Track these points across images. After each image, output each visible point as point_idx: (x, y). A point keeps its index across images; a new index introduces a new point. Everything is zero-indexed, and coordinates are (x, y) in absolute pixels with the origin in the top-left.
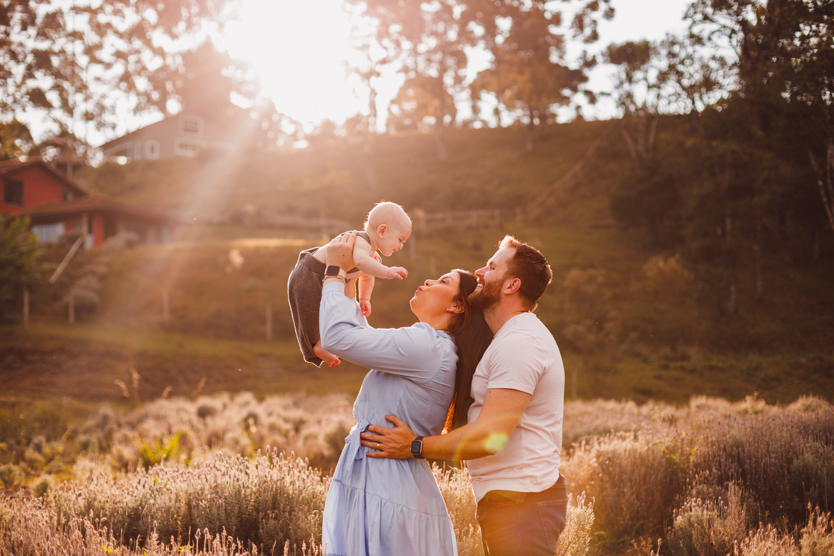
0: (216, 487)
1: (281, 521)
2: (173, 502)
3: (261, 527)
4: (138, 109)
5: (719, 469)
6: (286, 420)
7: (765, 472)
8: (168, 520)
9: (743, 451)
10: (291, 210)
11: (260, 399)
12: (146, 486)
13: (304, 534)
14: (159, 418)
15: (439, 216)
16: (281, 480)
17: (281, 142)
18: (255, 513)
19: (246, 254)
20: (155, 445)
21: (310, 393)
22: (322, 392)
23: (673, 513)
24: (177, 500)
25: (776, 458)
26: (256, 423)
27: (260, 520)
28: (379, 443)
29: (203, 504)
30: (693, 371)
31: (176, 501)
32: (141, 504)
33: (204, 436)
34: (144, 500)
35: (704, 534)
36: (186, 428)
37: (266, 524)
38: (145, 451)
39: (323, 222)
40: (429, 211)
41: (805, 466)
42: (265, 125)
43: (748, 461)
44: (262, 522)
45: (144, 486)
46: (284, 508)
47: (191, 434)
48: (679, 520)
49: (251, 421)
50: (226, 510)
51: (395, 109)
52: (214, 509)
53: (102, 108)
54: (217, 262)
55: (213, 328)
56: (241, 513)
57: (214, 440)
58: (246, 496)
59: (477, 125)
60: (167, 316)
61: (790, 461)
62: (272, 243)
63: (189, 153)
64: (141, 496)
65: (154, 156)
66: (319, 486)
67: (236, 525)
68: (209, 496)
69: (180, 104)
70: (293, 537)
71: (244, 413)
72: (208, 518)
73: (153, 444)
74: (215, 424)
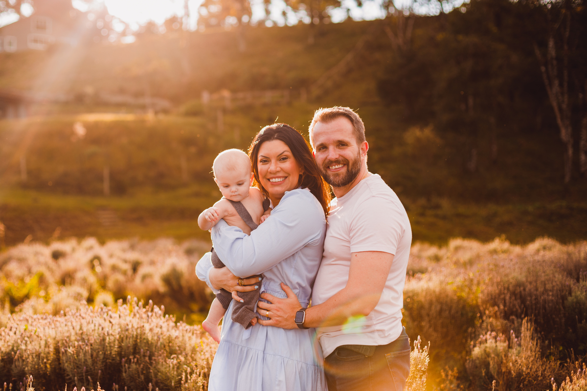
0: (82, 334)
1: (142, 365)
2: (43, 347)
3: (123, 370)
5: (505, 306)
6: (125, 261)
7: (545, 308)
8: (39, 364)
9: (524, 290)
10: (122, 91)
11: (102, 243)
12: (17, 332)
13: (164, 377)
14: (21, 260)
15: (241, 95)
16: (141, 327)
17: (113, 38)
18: (118, 358)
19: (88, 127)
20: (17, 284)
21: (143, 238)
22: (152, 237)
23: (470, 345)
24: (47, 345)
25: (553, 295)
26: (101, 264)
27: (123, 364)
28: (268, 310)
29: (71, 350)
30: (444, 218)
31: (45, 347)
32: (13, 349)
33: (58, 274)
34: (15, 345)
35: (500, 364)
36: (43, 269)
37: (129, 368)
38: (10, 290)
39: (147, 100)
40: (234, 91)
41: (578, 302)
42: (100, 24)
43: (529, 298)
44: (125, 366)
45: (15, 333)
46: (144, 353)
47: (48, 275)
48: (477, 351)
49: (96, 263)
50: (92, 356)
51: (204, 11)
52: (81, 355)
54: (64, 133)
55: (62, 186)
56: (106, 357)
57: (66, 279)
58: (109, 343)
59: (269, 24)
60: (24, 177)
61: (564, 298)
62: (107, 117)
63: (39, 47)
64: (13, 342)
65: (12, 48)
66: (173, 331)
67: (102, 370)
68: (76, 344)
69: (32, 8)
70: (154, 379)
71: (90, 255)
72: (76, 363)
73: (16, 283)
74: (66, 265)
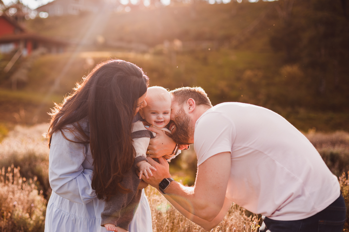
10: (121, 39)
59: (212, 2)
63: (75, 13)
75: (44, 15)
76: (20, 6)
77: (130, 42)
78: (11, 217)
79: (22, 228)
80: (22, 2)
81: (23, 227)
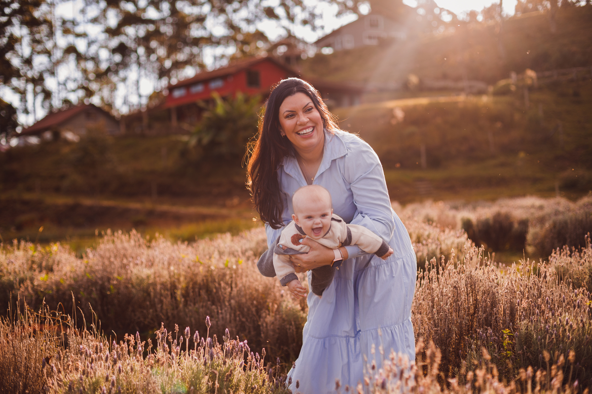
4: (339, 14)
10: (445, 77)
15: (548, 73)
19: (406, 110)
39: (464, 84)
42: (429, 17)
53: (313, 15)
63: (372, 42)
69: (369, 7)
75: (327, 51)
76: (292, 41)
77: (458, 79)
78: (278, 310)
79: (293, 323)
80: (294, 34)
81: (295, 322)
